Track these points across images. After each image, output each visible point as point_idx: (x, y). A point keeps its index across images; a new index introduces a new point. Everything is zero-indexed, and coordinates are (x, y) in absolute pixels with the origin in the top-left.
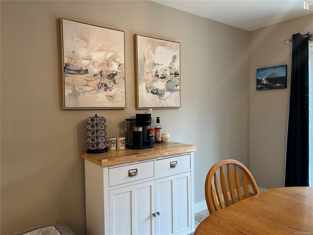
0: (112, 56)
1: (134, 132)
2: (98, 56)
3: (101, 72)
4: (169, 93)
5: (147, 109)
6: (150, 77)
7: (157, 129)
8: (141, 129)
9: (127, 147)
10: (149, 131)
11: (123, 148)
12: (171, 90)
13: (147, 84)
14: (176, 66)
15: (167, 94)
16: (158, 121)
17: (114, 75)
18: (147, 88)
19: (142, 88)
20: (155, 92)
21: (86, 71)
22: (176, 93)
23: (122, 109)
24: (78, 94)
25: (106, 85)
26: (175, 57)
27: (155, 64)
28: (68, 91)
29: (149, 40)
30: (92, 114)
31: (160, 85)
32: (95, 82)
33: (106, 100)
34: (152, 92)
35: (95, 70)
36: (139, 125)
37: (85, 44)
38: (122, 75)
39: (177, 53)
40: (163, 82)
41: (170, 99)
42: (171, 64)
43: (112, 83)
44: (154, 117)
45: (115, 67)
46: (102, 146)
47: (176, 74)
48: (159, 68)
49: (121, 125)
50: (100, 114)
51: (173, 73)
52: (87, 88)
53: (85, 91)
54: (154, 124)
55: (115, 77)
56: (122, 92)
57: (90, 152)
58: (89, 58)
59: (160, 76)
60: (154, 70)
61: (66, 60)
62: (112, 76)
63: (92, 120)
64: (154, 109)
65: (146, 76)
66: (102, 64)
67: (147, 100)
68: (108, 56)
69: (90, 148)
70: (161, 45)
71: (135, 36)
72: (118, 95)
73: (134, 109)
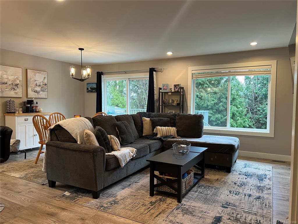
0: (17, 77)
1: (27, 107)
2: (11, 78)
3: (12, 83)
5: (32, 98)
6: (33, 86)
7: (36, 107)
8: (29, 105)
9: (23, 112)
10: (33, 107)
11: (22, 112)
12: (43, 91)
13: (32, 88)
14: (46, 81)
15: (41, 92)
16: (37, 103)
17: (18, 84)
18: (32, 90)
19: (29, 90)
20: (36, 92)
21: (6, 83)
22: (46, 92)
23: (21, 98)
24: (3, 91)
25: (14, 88)
26: (45, 78)
27: (35, 80)
29: (33, 71)
30: (9, 99)
31: (38, 89)
32: (10, 87)
33: (14, 94)
34: (34, 92)
35: (10, 83)
36: (28, 104)
37: (6, 73)
38: (21, 85)
39: (46, 76)
40: (39, 87)
41: (43, 95)
42: (43, 80)
43: (17, 88)
44: (35, 101)
45: (18, 82)
46: (13, 111)
47: (45, 85)
48: (37, 82)
49: (20, 104)
50: (12, 99)
52: (7, 90)
53: (6, 91)
54: (35, 105)
55: (18, 85)
56: (21, 91)
57: (8, 113)
58: (8, 79)
59: (38, 85)
60: (35, 83)
62: (17, 85)
63: (9, 101)
64: (35, 98)
65: (31, 85)
66: (13, 81)
67: (32, 95)
68: (15, 78)
69: (9, 111)
70: (38, 73)
71: (26, 70)
72: (19, 92)
73: (26, 98)
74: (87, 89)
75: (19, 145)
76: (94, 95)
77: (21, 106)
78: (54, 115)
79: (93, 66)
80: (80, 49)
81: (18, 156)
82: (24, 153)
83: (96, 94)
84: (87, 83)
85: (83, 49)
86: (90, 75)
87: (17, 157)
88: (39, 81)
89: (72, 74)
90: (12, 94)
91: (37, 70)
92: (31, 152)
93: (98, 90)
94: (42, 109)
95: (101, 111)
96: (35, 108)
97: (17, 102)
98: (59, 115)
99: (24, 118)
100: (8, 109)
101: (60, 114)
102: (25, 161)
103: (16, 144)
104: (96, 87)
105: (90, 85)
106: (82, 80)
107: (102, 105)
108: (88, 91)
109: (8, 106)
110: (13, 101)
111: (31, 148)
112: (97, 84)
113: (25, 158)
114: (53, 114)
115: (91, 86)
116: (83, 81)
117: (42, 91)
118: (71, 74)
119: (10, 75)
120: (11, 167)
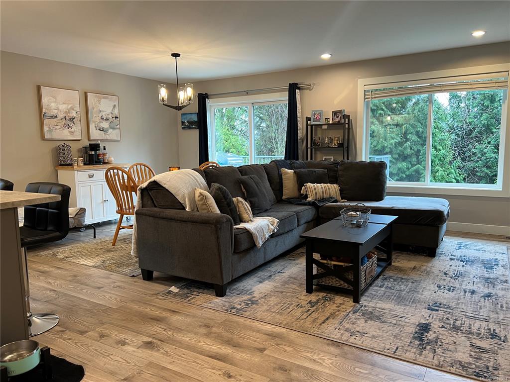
0: (72, 107)
1: (89, 155)
2: (63, 107)
3: (65, 117)
4: (112, 130)
5: (97, 140)
6: (98, 120)
7: (104, 154)
8: (93, 153)
9: (85, 164)
10: (98, 155)
11: (82, 164)
12: (114, 129)
13: (95, 124)
14: (116, 112)
15: (110, 131)
16: (105, 149)
17: (74, 118)
18: (95, 127)
19: (92, 126)
20: (102, 130)
21: (56, 117)
22: (117, 130)
23: (79, 140)
24: (52, 130)
25: (68, 125)
26: (115, 106)
27: (100, 111)
28: (46, 129)
29: (96, 95)
30: (62, 143)
31: (105, 125)
32: (62, 123)
33: (69, 134)
34: (99, 129)
35: (61, 116)
36: (92, 150)
37: (55, 100)
38: (79, 119)
39: (116, 103)
40: (107, 123)
41: (113, 134)
42: (112, 110)
43: (72, 124)
44: (102, 147)
45: (73, 114)
46: (69, 162)
47: (116, 117)
48: (104, 114)
49: (79, 151)
50: (67, 143)
51: (114, 116)
52: (57, 127)
53: (56, 129)
54: (101, 151)
55: (74, 120)
56: (79, 130)
57: (61, 165)
58: (57, 109)
59: (104, 119)
60: (100, 115)
61: (44, 110)
62: (72, 119)
63: (63, 146)
64: (101, 141)
65: (94, 119)
66: (66, 112)
67: (96, 135)
68: (69, 107)
69: (62, 163)
70: (104, 98)
71: (86, 93)
72: (76, 132)
73: (87, 141)
74: (183, 123)
75: (84, 216)
76: (195, 134)
77: (80, 155)
78: (135, 167)
79: (196, 83)
80: (173, 55)
81: (82, 234)
82: (93, 230)
83: (197, 131)
84: (182, 114)
85: (178, 55)
86: (192, 98)
87: (80, 236)
88: (106, 113)
89: (163, 99)
90: (65, 134)
91: (102, 93)
92: (101, 228)
93: (201, 124)
94: (113, 159)
95: (207, 160)
96: (101, 157)
97: (75, 147)
98: (143, 167)
99: (86, 173)
100: (62, 159)
101: (145, 166)
102: (95, 241)
103: (79, 215)
104: (197, 120)
105: (187, 116)
106: (179, 108)
107: (209, 150)
108: (185, 127)
109: (62, 155)
110: (69, 146)
111: (100, 221)
112: (198, 114)
113: (95, 237)
114: (134, 165)
115: (188, 118)
116: (181, 110)
117: (111, 128)
118: (160, 98)
119: (61, 103)
120: (76, 250)
